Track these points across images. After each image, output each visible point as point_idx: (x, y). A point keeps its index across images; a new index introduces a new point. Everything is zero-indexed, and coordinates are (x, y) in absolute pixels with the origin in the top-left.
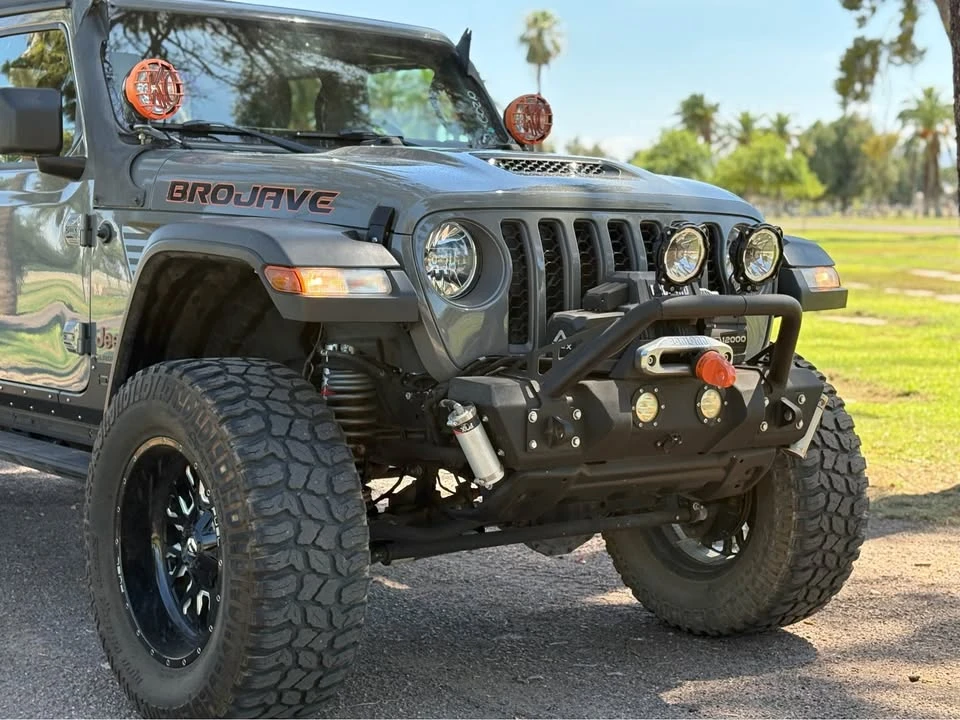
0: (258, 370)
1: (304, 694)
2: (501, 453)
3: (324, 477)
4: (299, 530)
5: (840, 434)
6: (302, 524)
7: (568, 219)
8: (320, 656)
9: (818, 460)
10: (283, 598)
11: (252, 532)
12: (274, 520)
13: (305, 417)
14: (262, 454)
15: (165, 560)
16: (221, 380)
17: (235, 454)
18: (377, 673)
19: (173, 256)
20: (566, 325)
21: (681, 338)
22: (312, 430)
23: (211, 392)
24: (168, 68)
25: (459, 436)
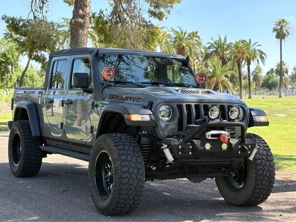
0: (124, 136)
1: (131, 205)
2: (173, 155)
3: (135, 159)
4: (129, 169)
5: (268, 157)
6: (130, 168)
7: (193, 105)
8: (134, 197)
9: (260, 162)
10: (125, 183)
11: (119, 169)
12: (124, 167)
13: (132, 146)
14: (122, 153)
15: (105, 178)
16: (115, 138)
17: (117, 153)
18: (153, 208)
19: (108, 111)
20: (189, 127)
21: (216, 131)
22: (133, 149)
23: (113, 140)
24: (111, 69)
25: (164, 151)
